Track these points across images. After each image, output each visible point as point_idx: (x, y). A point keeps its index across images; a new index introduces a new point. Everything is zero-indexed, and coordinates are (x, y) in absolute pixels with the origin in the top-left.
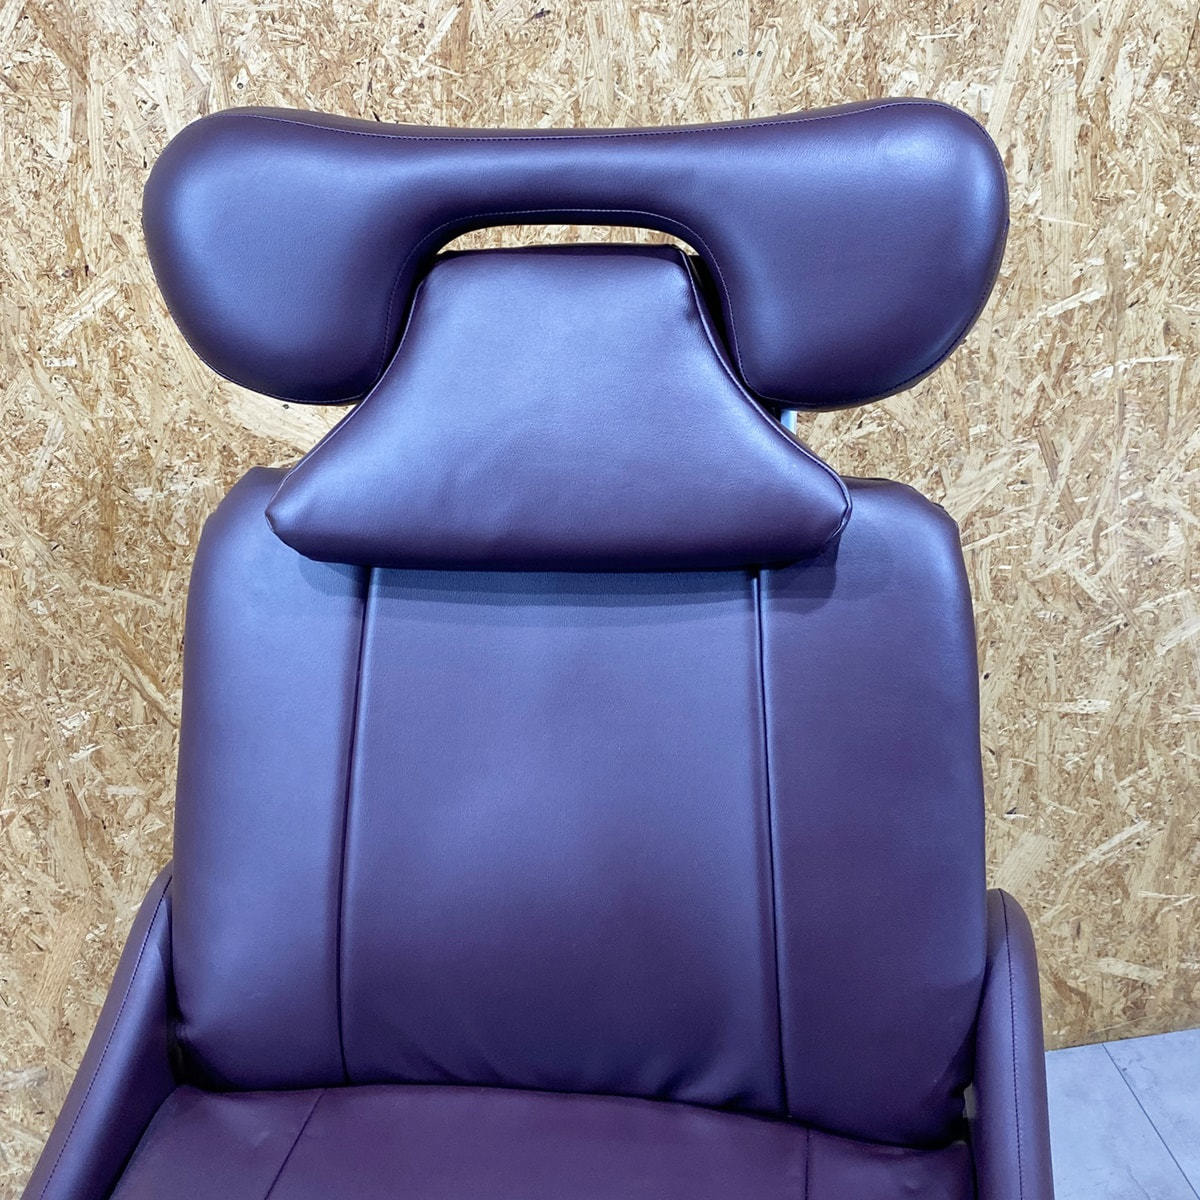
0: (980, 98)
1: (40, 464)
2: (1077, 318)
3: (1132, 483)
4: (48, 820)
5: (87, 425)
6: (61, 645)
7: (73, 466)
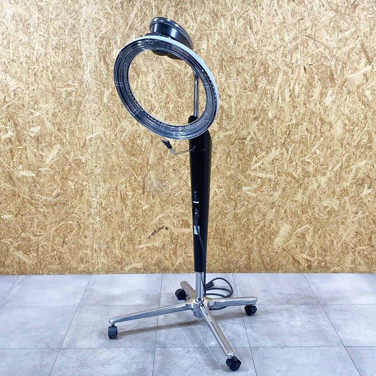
0: (273, 89)
1: (124, 135)
2: (291, 126)
3: (302, 156)
4: (116, 197)
5: (132, 130)
6: (123, 166)
7: (129, 136)
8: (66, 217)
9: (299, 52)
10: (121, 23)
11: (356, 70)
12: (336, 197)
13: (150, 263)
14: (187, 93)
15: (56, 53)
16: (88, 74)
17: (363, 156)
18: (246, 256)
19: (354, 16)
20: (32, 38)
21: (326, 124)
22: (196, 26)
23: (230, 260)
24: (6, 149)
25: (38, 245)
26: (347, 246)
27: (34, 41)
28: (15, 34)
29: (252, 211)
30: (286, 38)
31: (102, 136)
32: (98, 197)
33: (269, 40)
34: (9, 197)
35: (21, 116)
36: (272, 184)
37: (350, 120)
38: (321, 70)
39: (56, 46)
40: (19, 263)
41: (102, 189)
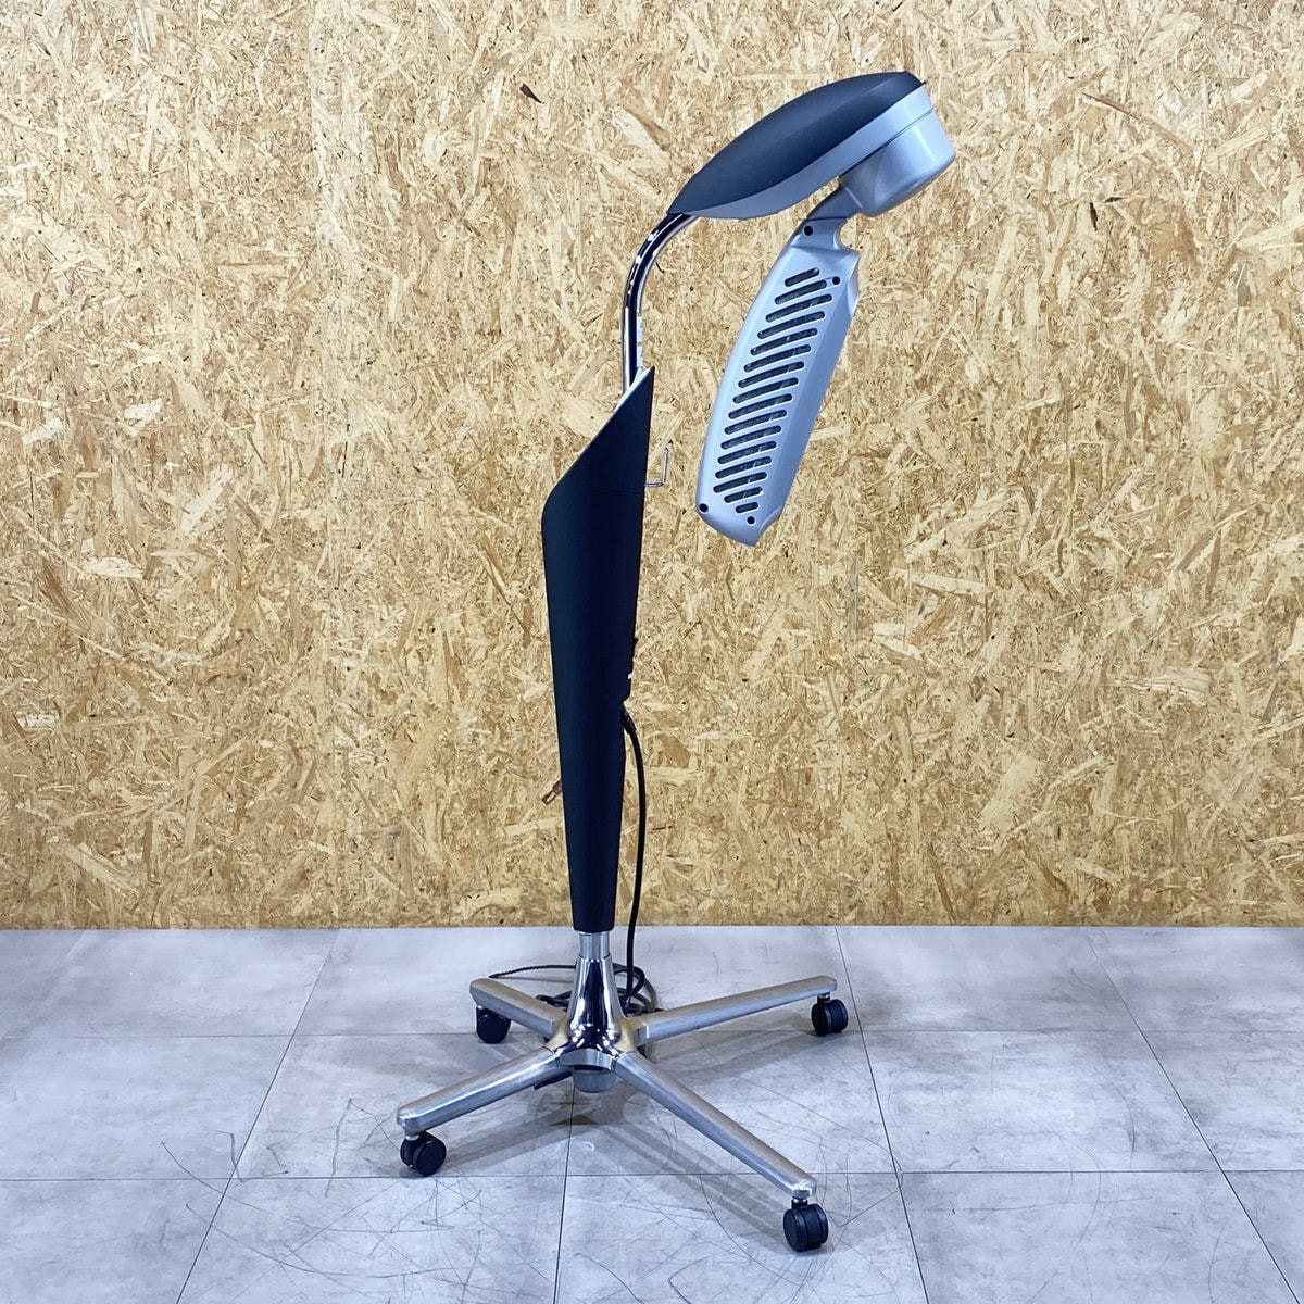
0: (983, 282)
1: (460, 437)
2: (1043, 411)
3: (1081, 519)
4: (430, 653)
5: (488, 418)
6: (454, 544)
7: (476, 439)
8: (251, 724)
9: (1074, 156)
10: (451, 42)
11: (1269, 219)
12: (1195, 661)
13: (545, 889)
14: (684, 290)
15: (220, 142)
16: (333, 219)
17: (1290, 519)
18: (883, 864)
19: (1265, 32)
20: (137, 86)
21: (1164, 407)
22: (715, 55)
23: (828, 880)
24: (38, 479)
25: (149, 824)
26: (1233, 833)
27: (143, 97)
28: (76, 74)
29: (905, 709)
30: (1031, 105)
31: (382, 437)
32: (364, 653)
33: (970, 112)
34: (48, 653)
35: (94, 362)
36: (976, 615)
37: (1246, 396)
38: (1150, 217)
39: (221, 118)
40: (80, 887)
41: (378, 626)
